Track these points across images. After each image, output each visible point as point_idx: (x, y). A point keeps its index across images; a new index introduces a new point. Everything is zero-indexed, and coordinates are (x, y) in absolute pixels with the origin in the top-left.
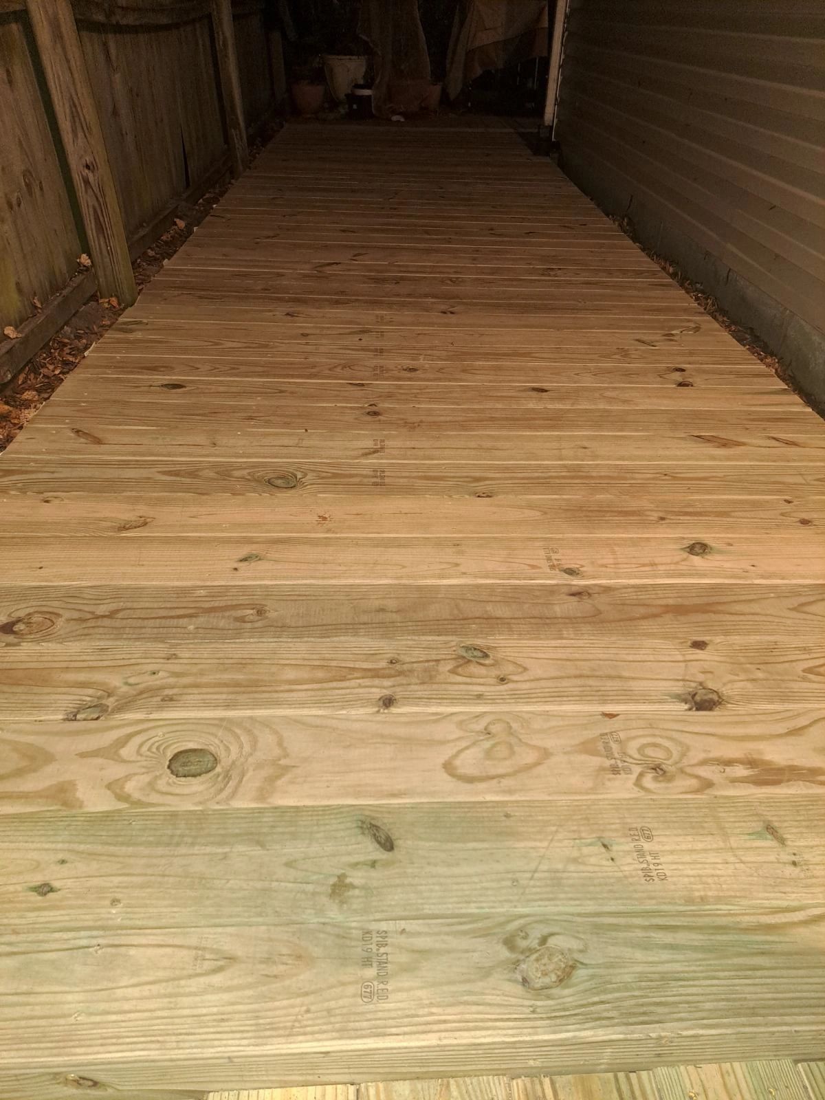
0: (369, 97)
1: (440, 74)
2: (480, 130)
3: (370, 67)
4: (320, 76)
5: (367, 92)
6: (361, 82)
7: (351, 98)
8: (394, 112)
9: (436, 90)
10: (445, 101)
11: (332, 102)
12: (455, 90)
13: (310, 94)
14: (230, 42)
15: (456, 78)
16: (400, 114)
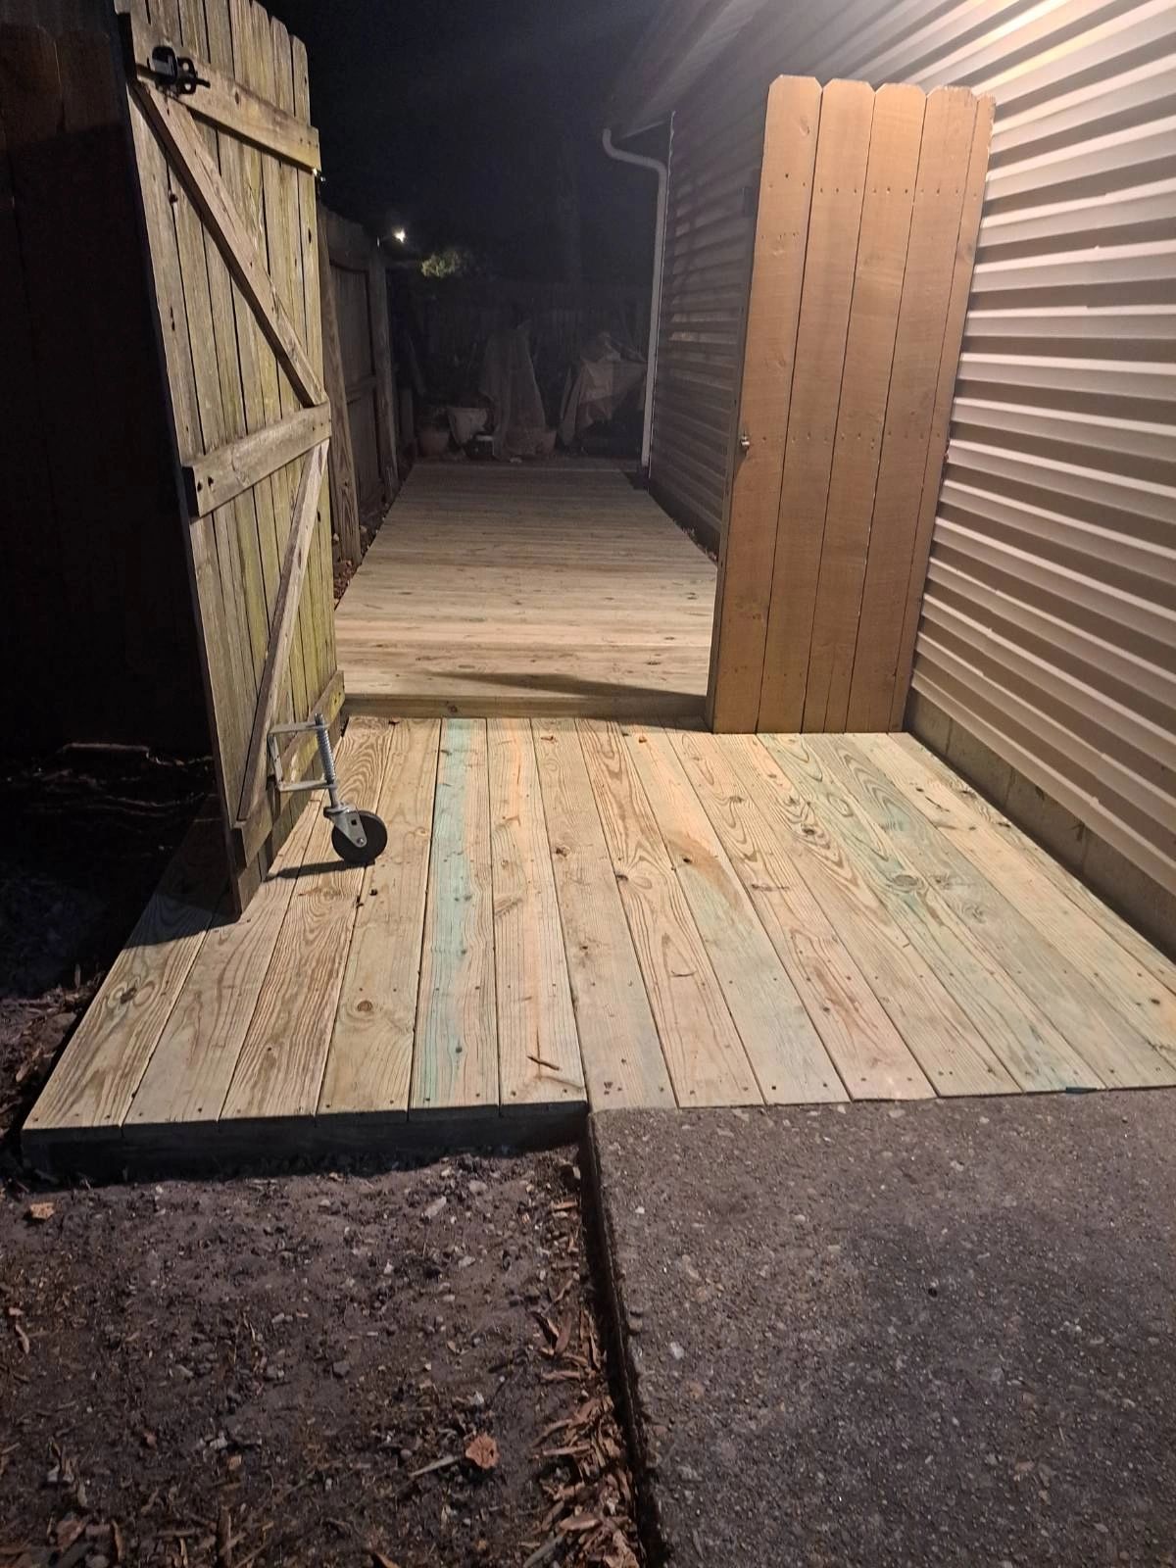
0: (490, 443)
1: (553, 422)
2: (592, 470)
3: (491, 418)
4: (445, 423)
5: (488, 438)
6: (482, 429)
7: (473, 443)
8: (512, 455)
9: (552, 436)
10: (559, 444)
11: (454, 445)
12: (568, 438)
13: (438, 439)
14: (390, 404)
15: (568, 424)
16: (516, 456)
